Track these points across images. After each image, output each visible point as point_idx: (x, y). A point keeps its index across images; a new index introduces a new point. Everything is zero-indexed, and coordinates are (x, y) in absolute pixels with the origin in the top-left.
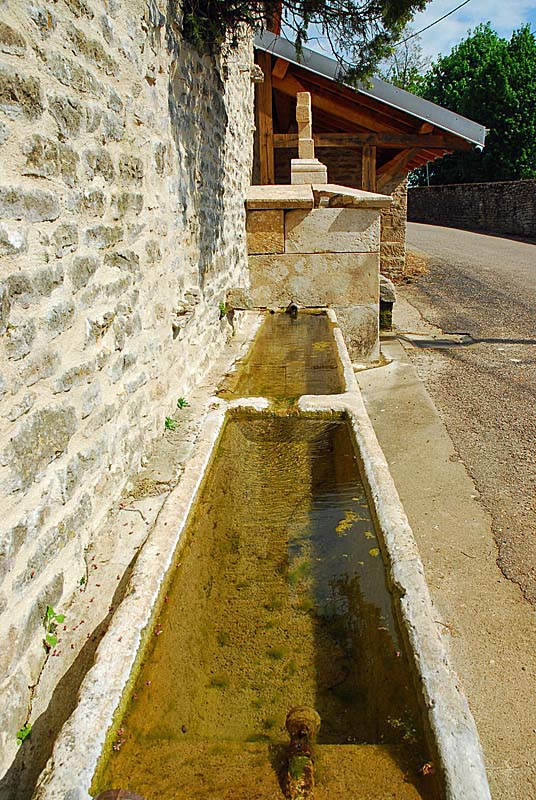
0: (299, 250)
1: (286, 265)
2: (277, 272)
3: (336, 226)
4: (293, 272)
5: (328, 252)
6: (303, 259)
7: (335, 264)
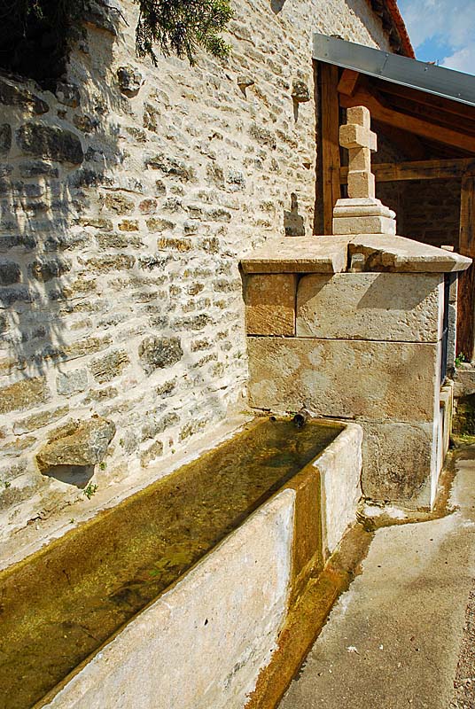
0: (315, 333)
1: (297, 353)
2: (284, 363)
3: (369, 300)
4: (306, 364)
5: (357, 338)
6: (321, 347)
7: (367, 357)
